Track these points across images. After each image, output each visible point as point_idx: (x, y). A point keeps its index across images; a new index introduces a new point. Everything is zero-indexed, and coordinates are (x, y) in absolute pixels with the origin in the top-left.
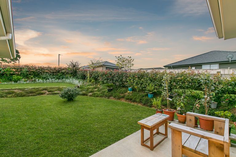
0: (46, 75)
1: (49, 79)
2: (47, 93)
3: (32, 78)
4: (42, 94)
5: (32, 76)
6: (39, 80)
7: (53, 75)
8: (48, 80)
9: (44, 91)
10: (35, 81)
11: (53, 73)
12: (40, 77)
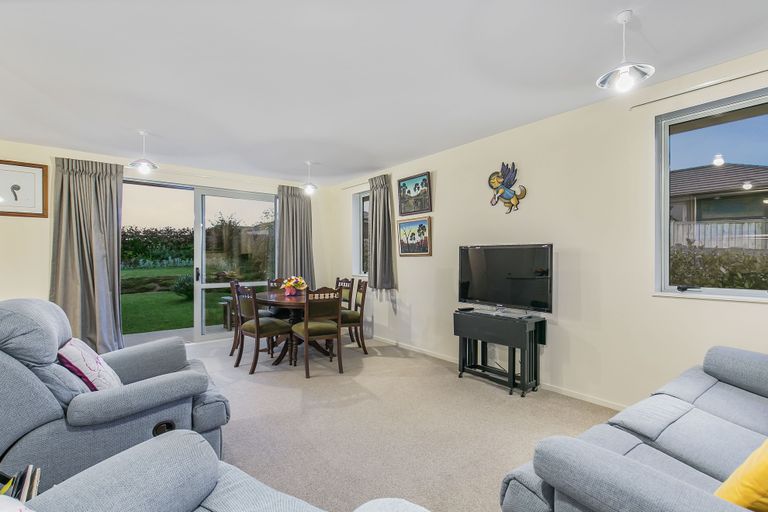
0: (161, 249)
1: (167, 259)
2: (158, 288)
3: (130, 257)
4: (148, 290)
5: (130, 253)
6: (145, 261)
7: (179, 249)
8: (165, 262)
9: (152, 284)
10: (136, 263)
11: (179, 243)
12: (146, 256)
